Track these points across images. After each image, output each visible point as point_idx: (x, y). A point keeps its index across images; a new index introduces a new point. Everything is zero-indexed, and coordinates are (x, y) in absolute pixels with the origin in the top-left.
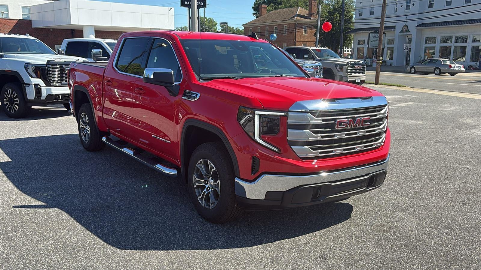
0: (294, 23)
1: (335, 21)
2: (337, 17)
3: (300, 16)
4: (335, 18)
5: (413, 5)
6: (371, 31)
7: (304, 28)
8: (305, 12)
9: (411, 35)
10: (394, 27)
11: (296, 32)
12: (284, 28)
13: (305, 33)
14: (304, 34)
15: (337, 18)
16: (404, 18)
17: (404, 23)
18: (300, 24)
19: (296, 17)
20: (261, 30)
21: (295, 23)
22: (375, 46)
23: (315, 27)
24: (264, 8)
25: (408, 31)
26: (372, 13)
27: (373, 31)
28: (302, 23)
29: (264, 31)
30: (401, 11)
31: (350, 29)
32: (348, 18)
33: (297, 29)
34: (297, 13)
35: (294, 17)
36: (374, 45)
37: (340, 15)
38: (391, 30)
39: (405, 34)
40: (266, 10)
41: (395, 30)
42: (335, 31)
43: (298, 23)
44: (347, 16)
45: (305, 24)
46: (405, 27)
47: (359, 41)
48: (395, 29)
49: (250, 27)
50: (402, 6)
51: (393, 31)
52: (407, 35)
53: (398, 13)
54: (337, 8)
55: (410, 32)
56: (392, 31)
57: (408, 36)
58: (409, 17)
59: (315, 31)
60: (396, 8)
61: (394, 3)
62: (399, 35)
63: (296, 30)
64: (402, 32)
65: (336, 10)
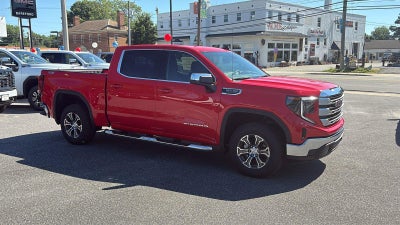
0: (106, 32)
1: (142, 31)
3: (110, 27)
4: (142, 29)
7: (115, 37)
11: (109, 40)
12: (98, 36)
13: (116, 41)
19: (108, 28)
21: (108, 32)
24: (77, 19)
31: (155, 38)
35: (106, 27)
37: (146, 27)
40: (79, 20)
44: (151, 28)
45: (115, 33)
50: (193, 21)
54: (142, 20)
60: (188, 22)
61: (187, 19)
63: (108, 38)
65: (142, 23)
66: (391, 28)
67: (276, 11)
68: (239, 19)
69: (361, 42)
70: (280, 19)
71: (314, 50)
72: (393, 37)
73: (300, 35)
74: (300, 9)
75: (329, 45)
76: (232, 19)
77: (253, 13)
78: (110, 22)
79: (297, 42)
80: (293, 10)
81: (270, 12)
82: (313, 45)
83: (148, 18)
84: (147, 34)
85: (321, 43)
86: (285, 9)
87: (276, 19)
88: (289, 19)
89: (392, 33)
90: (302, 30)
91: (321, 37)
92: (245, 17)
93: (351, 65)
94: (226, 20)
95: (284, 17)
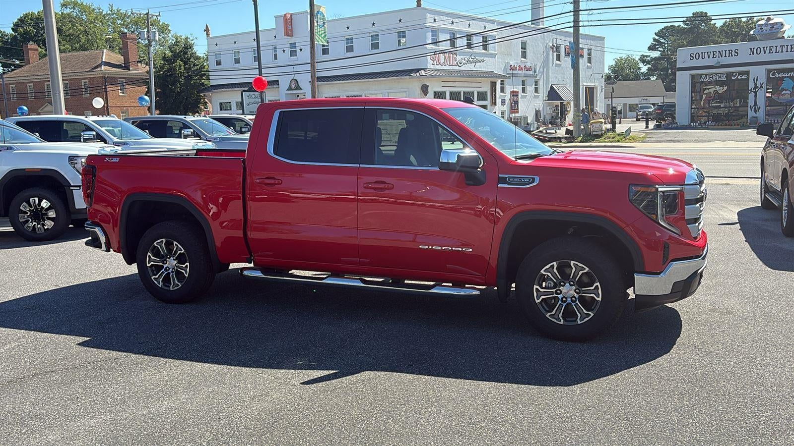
0: (101, 76)
1: (178, 72)
2: (180, 66)
3: (108, 64)
4: (177, 69)
5: (301, 50)
6: (244, 89)
7: (119, 85)
8: (118, 59)
9: (304, 94)
10: (276, 82)
11: (106, 92)
12: (83, 85)
13: (123, 93)
14: (121, 94)
15: (180, 69)
16: (290, 69)
17: (292, 77)
18: (111, 77)
19: (103, 67)
20: (34, 88)
21: (104, 75)
22: (253, 112)
23: (146, 82)
24: (31, 49)
25: (298, 88)
26: (237, 61)
27: (246, 89)
28: (116, 76)
29: (25, 92)
30: (284, 58)
31: (204, 86)
32: (199, 68)
33: (107, 86)
34: (104, 60)
35: (99, 66)
36: (251, 110)
37: (185, 63)
38: (273, 86)
39: (295, 92)
40: (37, 53)
41: (279, 87)
42: (180, 90)
43: (109, 76)
44: (196, 66)
45: (121, 78)
46: (294, 83)
47: (221, 104)
48: (278, 85)
49: (10, 84)
50: (284, 51)
51: (276, 88)
52: (296, 94)
53: (280, 62)
54: (178, 51)
55: (301, 89)
56: (274, 88)
57: (298, 96)
58: (297, 68)
59: (147, 90)
60: (274, 53)
61: (271, 48)
62: (286, 94)
63: (106, 88)
64: (290, 90)
65: (176, 56)
66: (643, 59)
67: (445, 31)
68: (375, 46)
69: (599, 84)
70: (453, 44)
71: (516, 103)
72: (647, 76)
73: (491, 75)
74: (490, 26)
75: (543, 92)
76: (362, 45)
77: (402, 34)
78: (107, 55)
79: (486, 88)
80: (476, 28)
81: (435, 32)
82: (514, 94)
83: (188, 47)
84: (188, 78)
85: (530, 89)
86: (461, 27)
87: (446, 46)
88: (469, 46)
89: (644, 69)
90: (494, 65)
91: (528, 77)
92: (387, 42)
93: (593, 128)
94: (350, 49)
95: (461, 42)
